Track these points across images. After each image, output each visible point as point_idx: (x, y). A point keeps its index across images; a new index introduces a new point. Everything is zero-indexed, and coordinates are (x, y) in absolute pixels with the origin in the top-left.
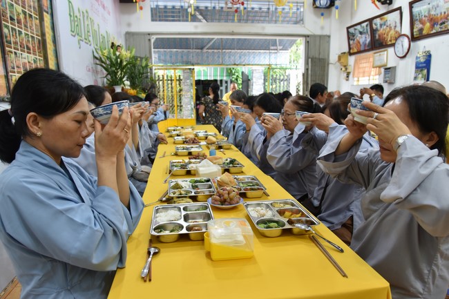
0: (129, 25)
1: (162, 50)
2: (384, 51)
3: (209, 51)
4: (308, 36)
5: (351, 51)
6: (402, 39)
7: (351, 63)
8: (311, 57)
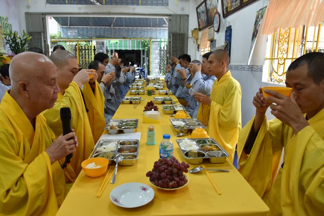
0: (28, 7)
2: (211, 27)
4: (170, 15)
5: (200, 28)
6: (217, 16)
7: (200, 37)
8: (173, 32)
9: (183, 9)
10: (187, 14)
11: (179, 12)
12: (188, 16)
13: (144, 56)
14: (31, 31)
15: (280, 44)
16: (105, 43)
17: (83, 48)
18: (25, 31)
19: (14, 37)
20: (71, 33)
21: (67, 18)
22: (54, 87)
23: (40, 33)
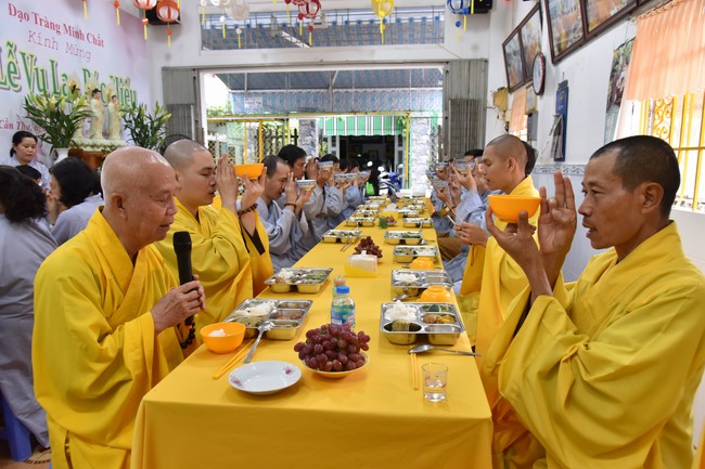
0: (168, 57)
4: (447, 62)
5: (510, 86)
6: (539, 60)
7: (510, 107)
8: (454, 97)
9: (475, 48)
10: (485, 57)
11: (468, 55)
12: (486, 61)
13: (401, 149)
14: (171, 102)
15: (656, 117)
16: (317, 124)
17: (274, 134)
18: (161, 104)
19: (139, 116)
20: (251, 104)
21: (243, 75)
22: (167, 206)
23: (188, 106)
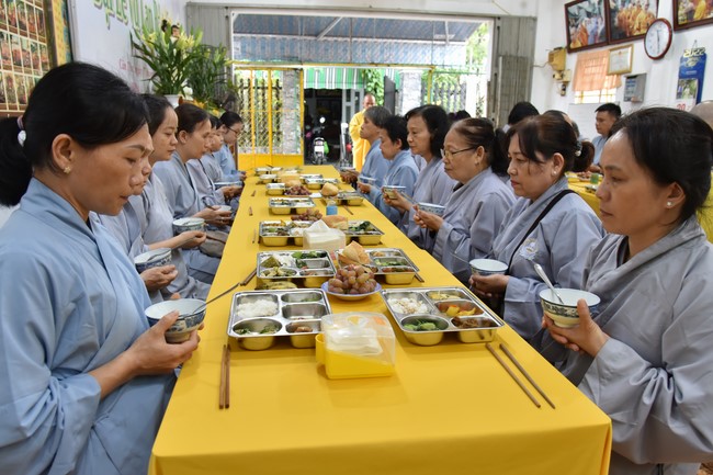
1: (249, 35)
2: (628, 46)
3: (330, 39)
4: (499, 18)
5: (572, 46)
6: (658, 27)
8: (503, 54)
9: (524, 5)
10: (533, 15)
11: (516, 11)
12: (535, 19)
